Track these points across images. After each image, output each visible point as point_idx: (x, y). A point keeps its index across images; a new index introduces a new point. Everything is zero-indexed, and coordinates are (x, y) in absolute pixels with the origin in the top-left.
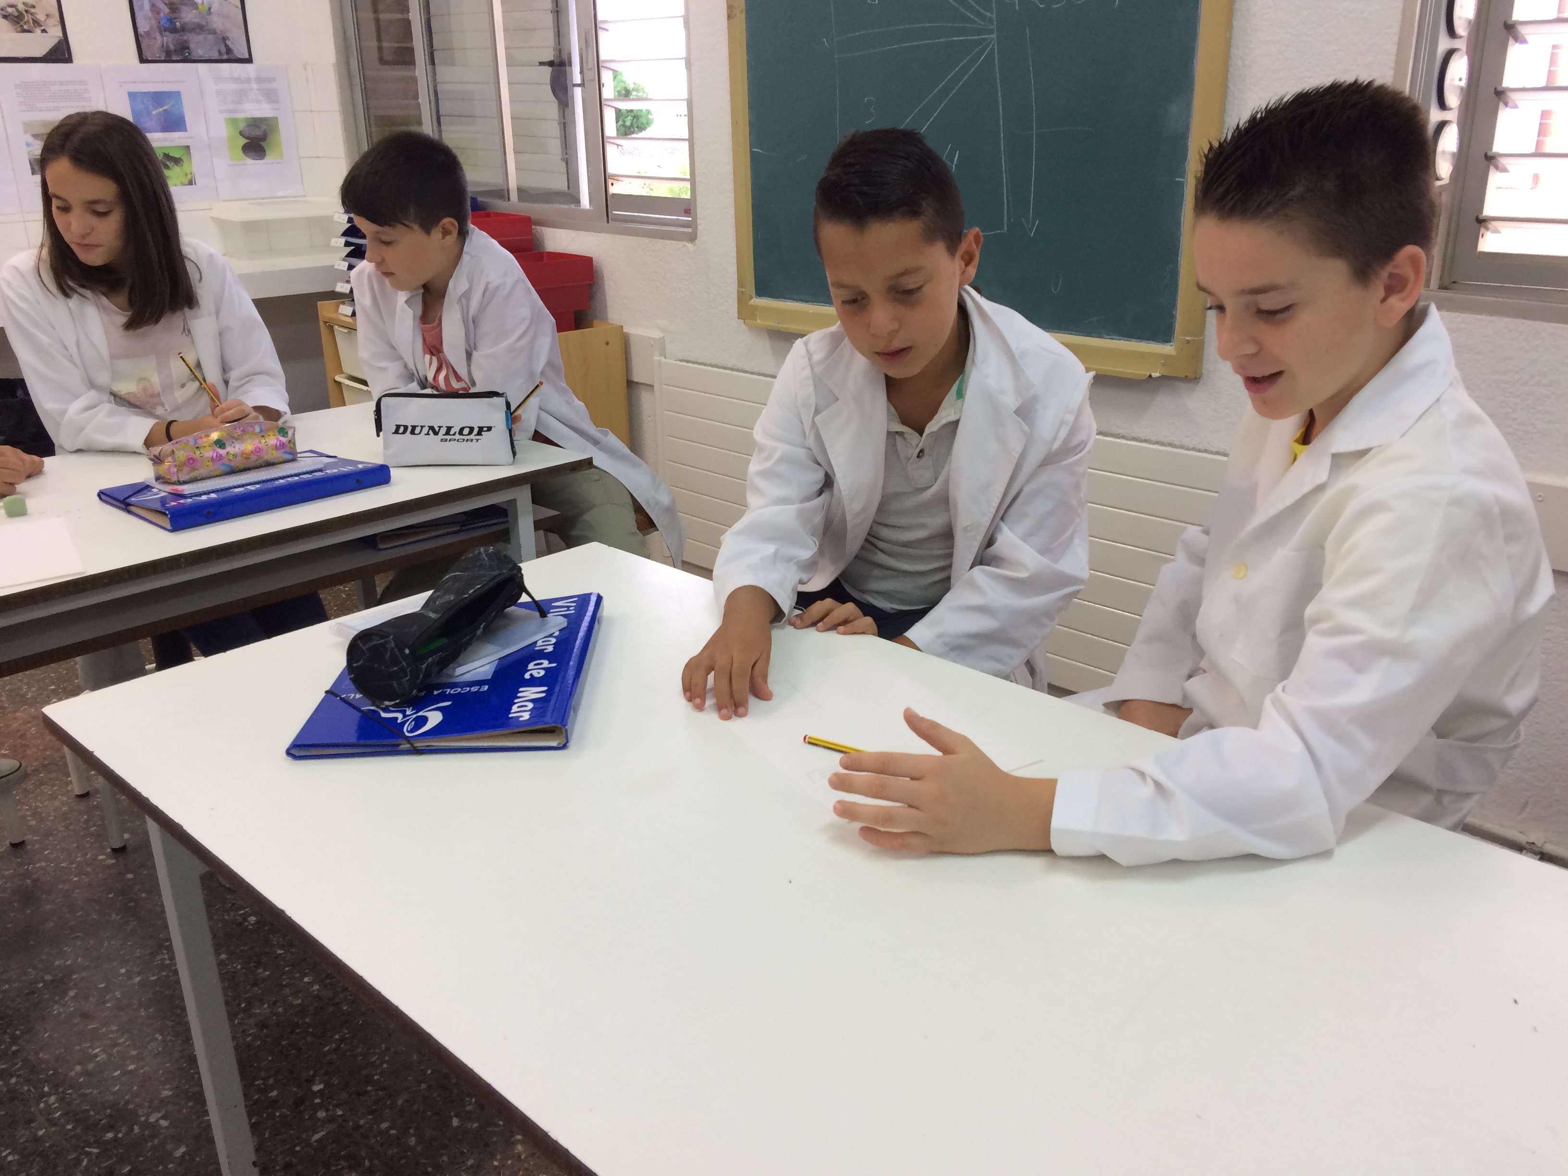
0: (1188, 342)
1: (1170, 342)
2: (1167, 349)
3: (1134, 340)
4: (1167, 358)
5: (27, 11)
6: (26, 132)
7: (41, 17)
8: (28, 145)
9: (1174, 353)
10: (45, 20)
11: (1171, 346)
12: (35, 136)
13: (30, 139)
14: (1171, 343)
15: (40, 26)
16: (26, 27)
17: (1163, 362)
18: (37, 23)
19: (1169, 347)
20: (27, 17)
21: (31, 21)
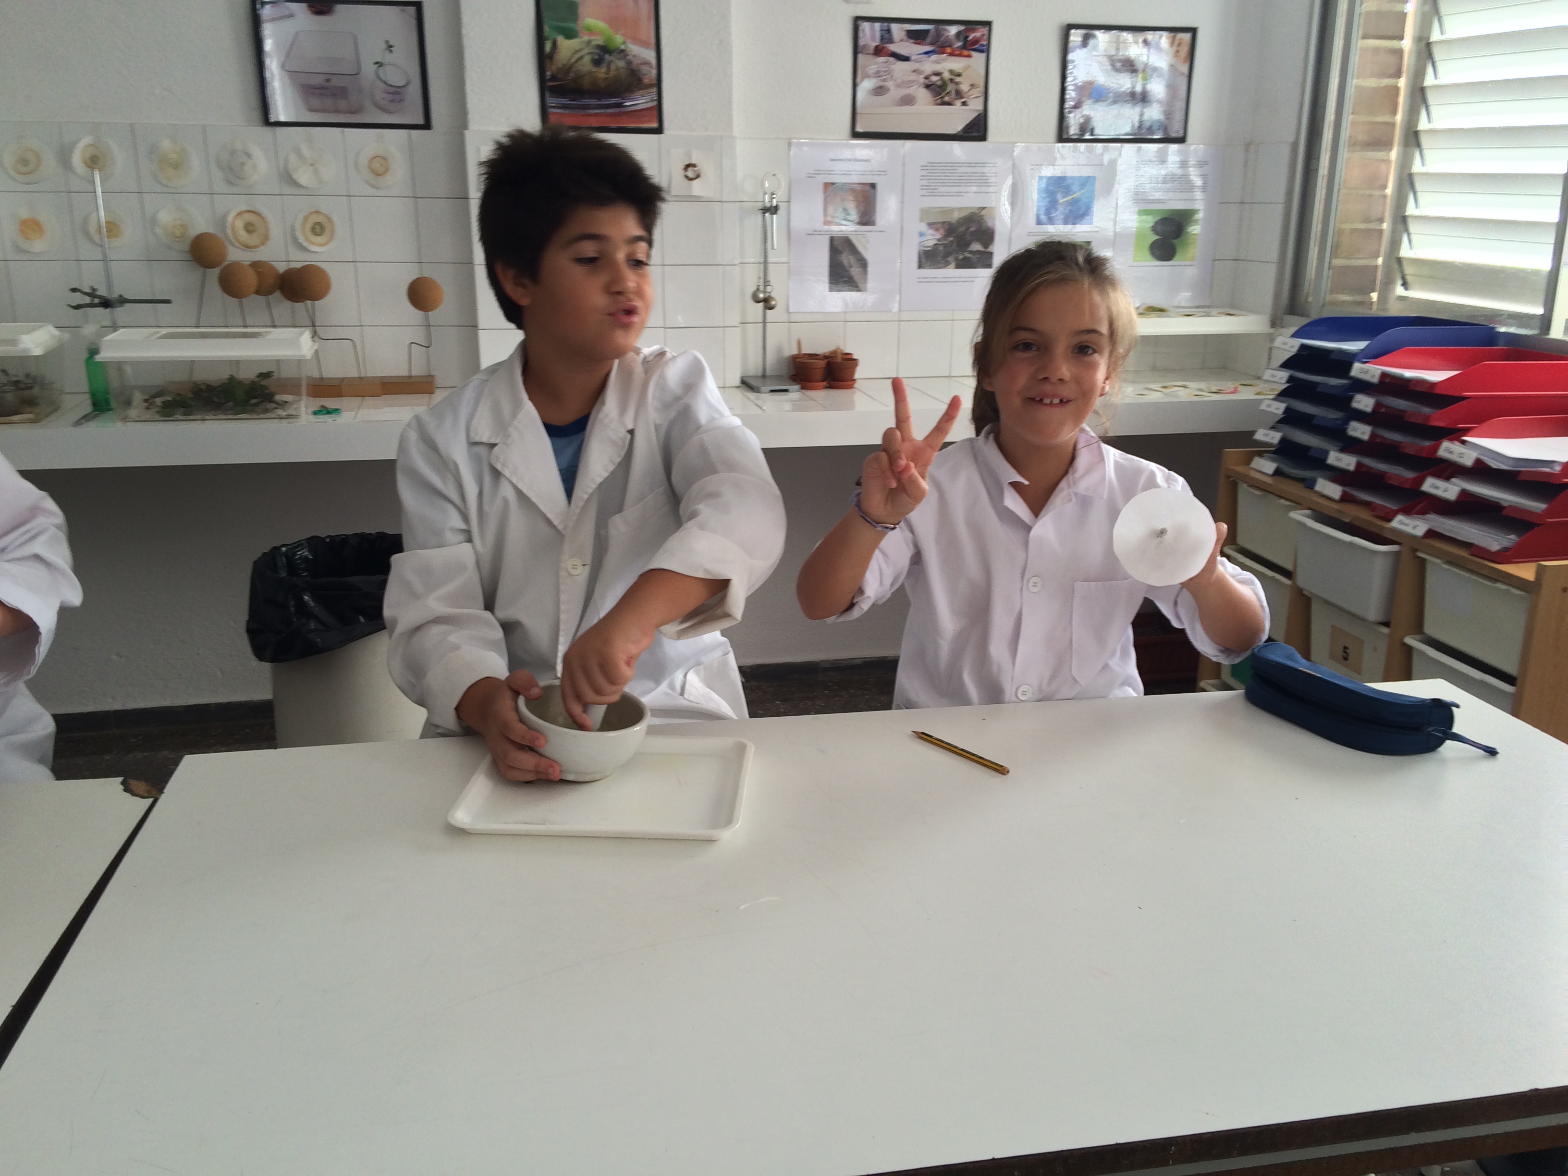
5: (951, 80)
6: (922, 221)
7: (964, 87)
8: (921, 234)
10: (970, 90)
12: (931, 225)
13: (923, 227)
15: (962, 98)
16: (947, 99)
18: (959, 94)
20: (951, 87)
21: (953, 92)
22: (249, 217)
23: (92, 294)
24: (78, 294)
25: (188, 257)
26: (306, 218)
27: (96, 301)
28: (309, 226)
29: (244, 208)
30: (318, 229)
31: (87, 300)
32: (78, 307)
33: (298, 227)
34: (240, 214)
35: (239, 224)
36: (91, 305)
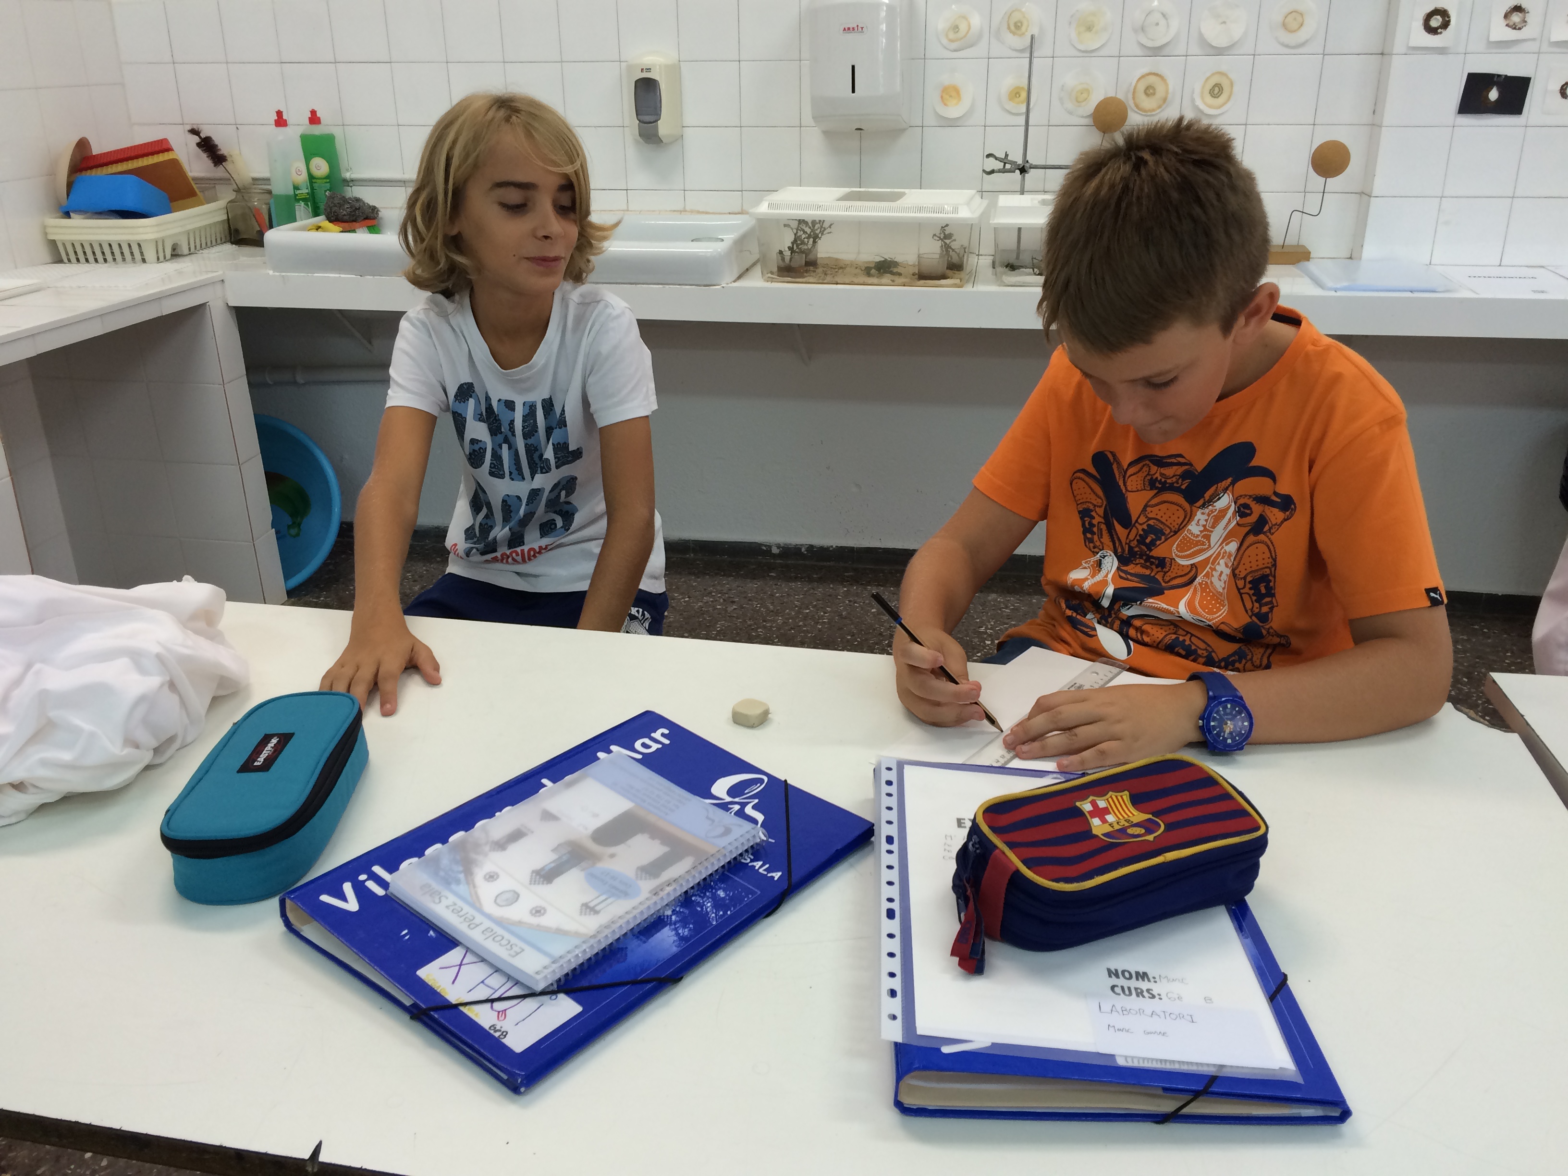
22: (1152, 79)
23: (1005, 160)
24: (991, 159)
25: (1089, 121)
26: (1207, 79)
27: (1008, 166)
28: (1209, 86)
29: (1145, 70)
30: (1217, 90)
31: (1000, 165)
32: (992, 172)
33: (1198, 88)
34: (1143, 77)
35: (1141, 87)
36: (1003, 171)
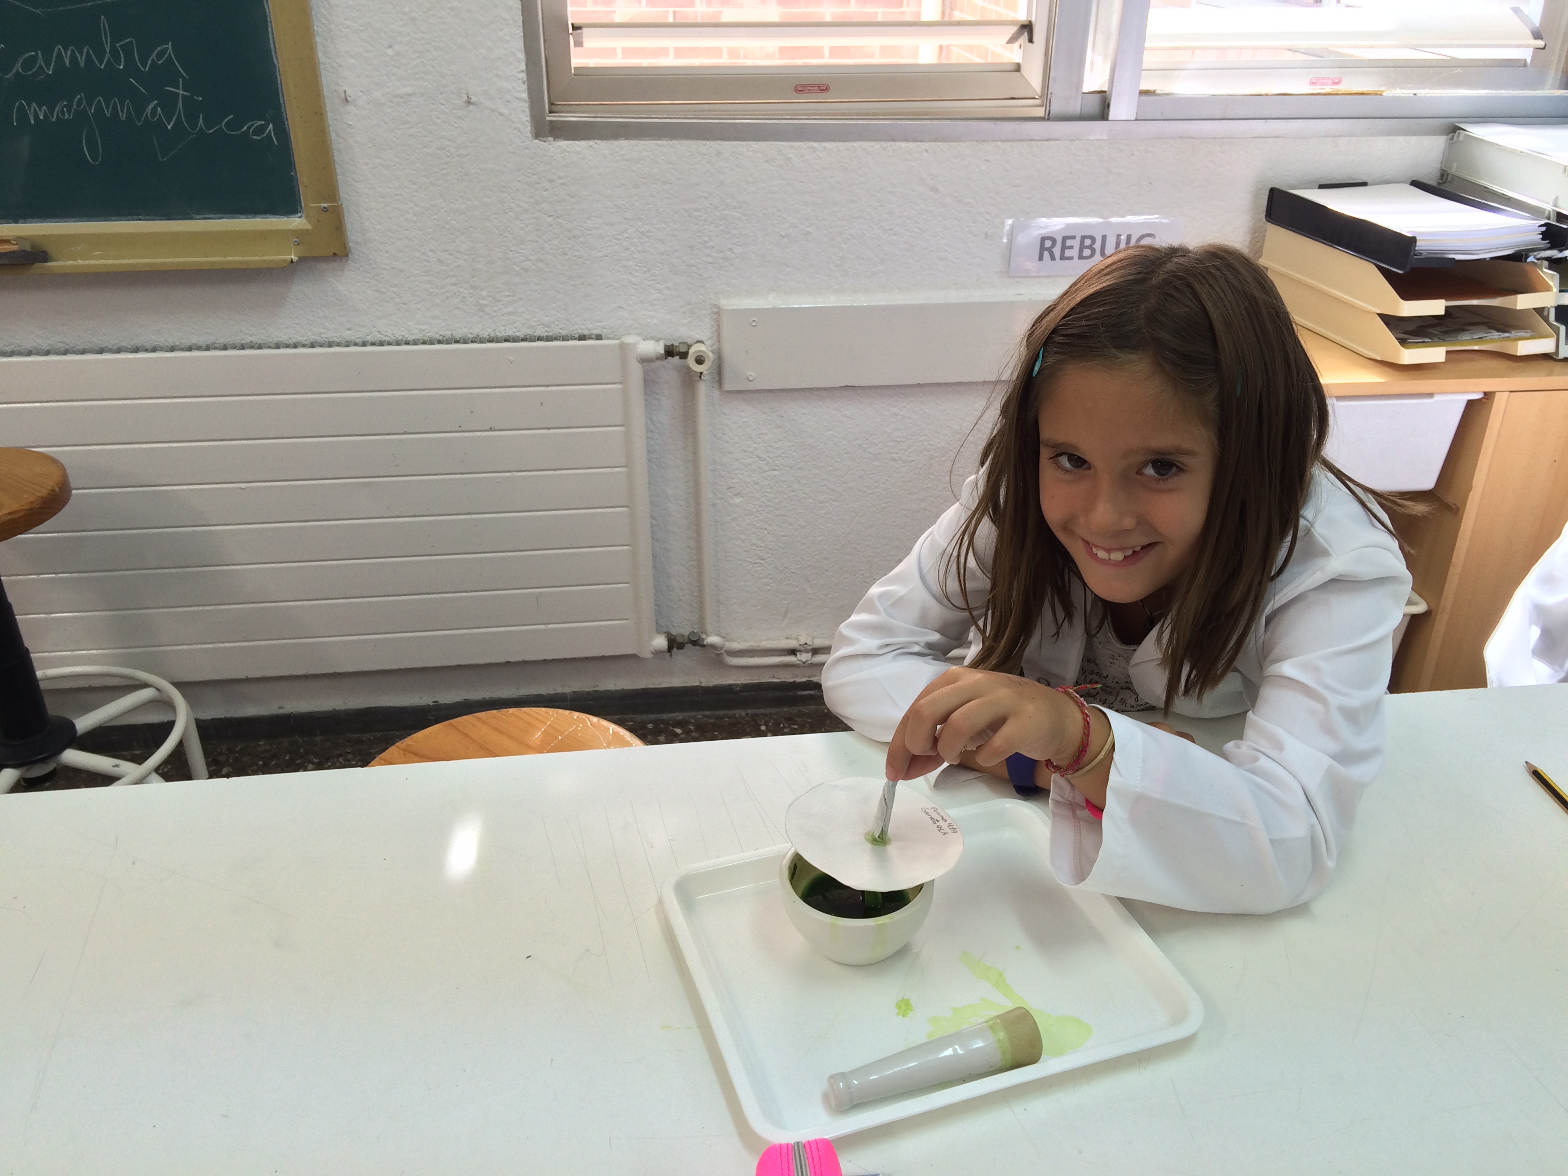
0: (325, 210)
1: (297, 213)
2: (296, 222)
3: (243, 216)
4: (300, 236)
9: (308, 226)
11: (300, 217)
14: (299, 215)
17: (296, 240)
19: (299, 220)
